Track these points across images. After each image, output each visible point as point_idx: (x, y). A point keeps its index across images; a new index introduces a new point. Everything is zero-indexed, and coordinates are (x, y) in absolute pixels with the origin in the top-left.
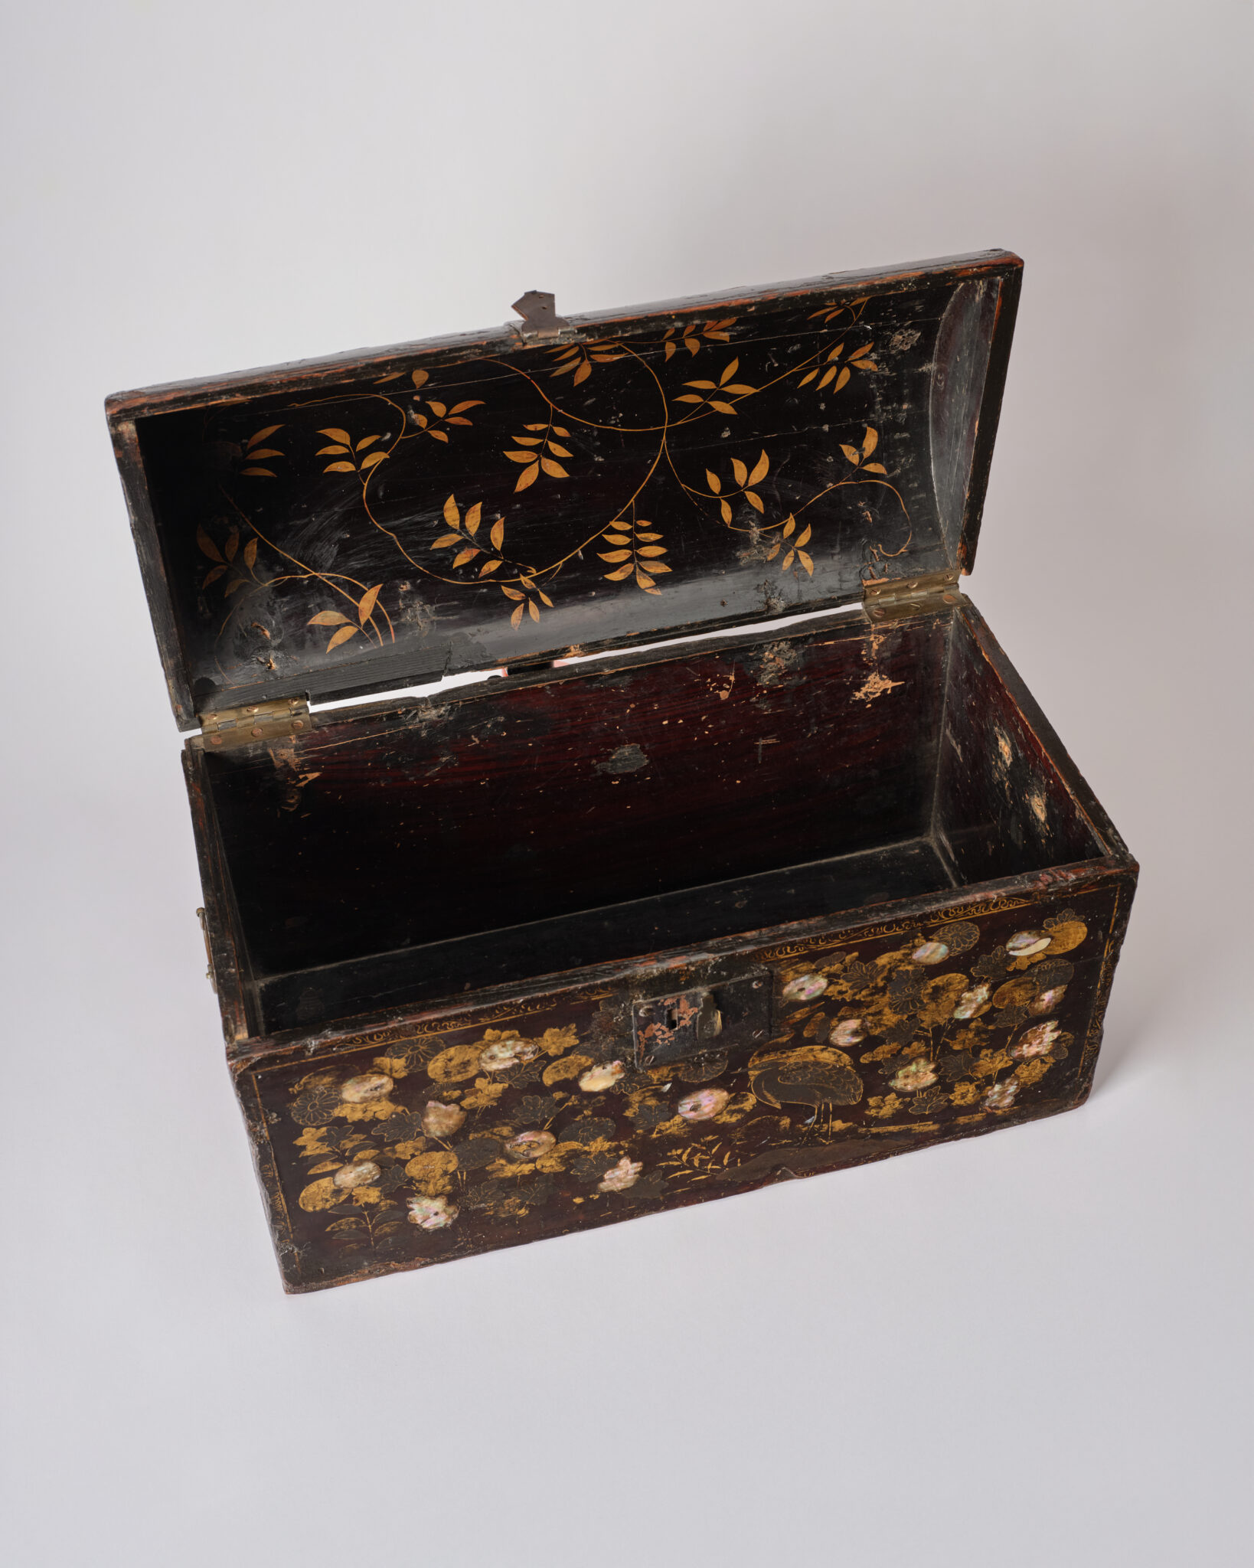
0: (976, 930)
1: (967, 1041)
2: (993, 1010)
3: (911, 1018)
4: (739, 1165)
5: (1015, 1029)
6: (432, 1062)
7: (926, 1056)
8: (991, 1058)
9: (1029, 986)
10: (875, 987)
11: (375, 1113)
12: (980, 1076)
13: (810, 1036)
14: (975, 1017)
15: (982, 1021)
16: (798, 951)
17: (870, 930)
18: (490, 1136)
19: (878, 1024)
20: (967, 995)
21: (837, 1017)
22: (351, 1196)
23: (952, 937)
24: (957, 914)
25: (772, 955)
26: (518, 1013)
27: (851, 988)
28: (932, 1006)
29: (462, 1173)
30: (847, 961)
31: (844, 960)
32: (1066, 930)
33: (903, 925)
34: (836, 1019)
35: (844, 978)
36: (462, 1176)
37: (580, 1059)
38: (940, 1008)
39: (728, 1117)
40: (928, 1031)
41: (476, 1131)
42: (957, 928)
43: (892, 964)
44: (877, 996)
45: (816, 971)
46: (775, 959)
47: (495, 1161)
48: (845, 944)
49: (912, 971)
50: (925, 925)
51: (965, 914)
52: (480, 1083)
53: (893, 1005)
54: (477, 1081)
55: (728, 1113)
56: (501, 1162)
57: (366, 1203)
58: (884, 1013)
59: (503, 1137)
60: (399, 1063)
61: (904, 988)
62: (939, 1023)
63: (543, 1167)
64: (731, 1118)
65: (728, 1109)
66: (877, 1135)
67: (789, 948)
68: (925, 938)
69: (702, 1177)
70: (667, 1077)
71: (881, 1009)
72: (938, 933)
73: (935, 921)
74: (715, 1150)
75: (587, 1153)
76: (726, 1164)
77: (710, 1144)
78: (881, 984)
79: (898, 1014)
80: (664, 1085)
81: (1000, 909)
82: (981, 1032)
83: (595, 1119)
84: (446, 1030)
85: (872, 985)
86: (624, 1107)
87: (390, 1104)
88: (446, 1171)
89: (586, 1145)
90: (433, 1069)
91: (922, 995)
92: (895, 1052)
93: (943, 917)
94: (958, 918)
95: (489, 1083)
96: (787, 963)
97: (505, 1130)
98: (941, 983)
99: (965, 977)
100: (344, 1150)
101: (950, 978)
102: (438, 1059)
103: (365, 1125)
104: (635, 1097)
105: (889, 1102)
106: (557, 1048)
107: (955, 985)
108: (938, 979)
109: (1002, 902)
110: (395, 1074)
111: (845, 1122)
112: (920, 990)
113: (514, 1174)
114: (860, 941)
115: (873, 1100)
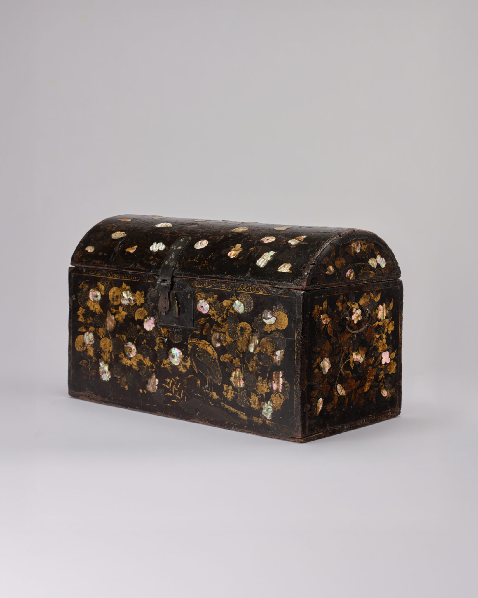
0: (252, 301)
1: (253, 367)
2: (261, 352)
3: (235, 341)
4: (186, 400)
5: (269, 369)
6: (110, 291)
7: (240, 367)
8: (262, 383)
9: (271, 344)
10: (223, 318)
11: (96, 309)
12: (259, 393)
13: (205, 335)
14: (255, 353)
15: (258, 357)
16: (200, 286)
18: (121, 338)
19: (225, 340)
22: (87, 349)
23: (245, 301)
25: (193, 284)
26: (131, 279)
27: (216, 314)
28: (241, 339)
29: (113, 354)
30: (214, 298)
31: (213, 297)
32: (281, 316)
34: (213, 329)
37: (144, 311)
38: (244, 341)
39: (182, 368)
40: (240, 353)
41: (118, 334)
42: (246, 296)
43: (228, 307)
44: (224, 323)
45: (206, 299)
46: (195, 286)
47: (121, 353)
48: (214, 289)
49: (234, 314)
50: (236, 290)
51: (248, 290)
52: (121, 309)
53: (229, 331)
54: (120, 307)
55: (182, 365)
56: (123, 354)
57: (90, 355)
58: (226, 334)
59: (124, 341)
60: (103, 287)
61: (232, 323)
62: (243, 350)
63: (133, 364)
64: (183, 369)
65: (182, 363)
66: (227, 410)
67: (198, 282)
68: (236, 297)
69: (175, 401)
70: (166, 334)
71: (225, 331)
72: (240, 296)
73: (239, 289)
74: (178, 386)
75: (145, 364)
76: (182, 397)
77: (178, 382)
78: (225, 317)
79: (231, 338)
80: (165, 338)
81: (258, 292)
82: (257, 364)
83: (147, 346)
84: (114, 277)
85: (222, 316)
86: (155, 344)
87: (99, 306)
88: (109, 351)
89: (144, 359)
90: (110, 295)
91: (237, 330)
92: (231, 360)
93: (241, 288)
94: (246, 291)
95: (122, 310)
96: (198, 290)
97: (125, 338)
98: (243, 326)
99: (250, 327)
100: (87, 324)
101: (245, 324)
102: (111, 291)
103: (93, 314)
104: (158, 341)
105: (230, 391)
106: (140, 301)
107: (248, 330)
108: (242, 323)
109: (259, 289)
110: (101, 292)
111: (217, 394)
112: (237, 327)
113: (125, 363)
114: (218, 289)
115: (225, 386)
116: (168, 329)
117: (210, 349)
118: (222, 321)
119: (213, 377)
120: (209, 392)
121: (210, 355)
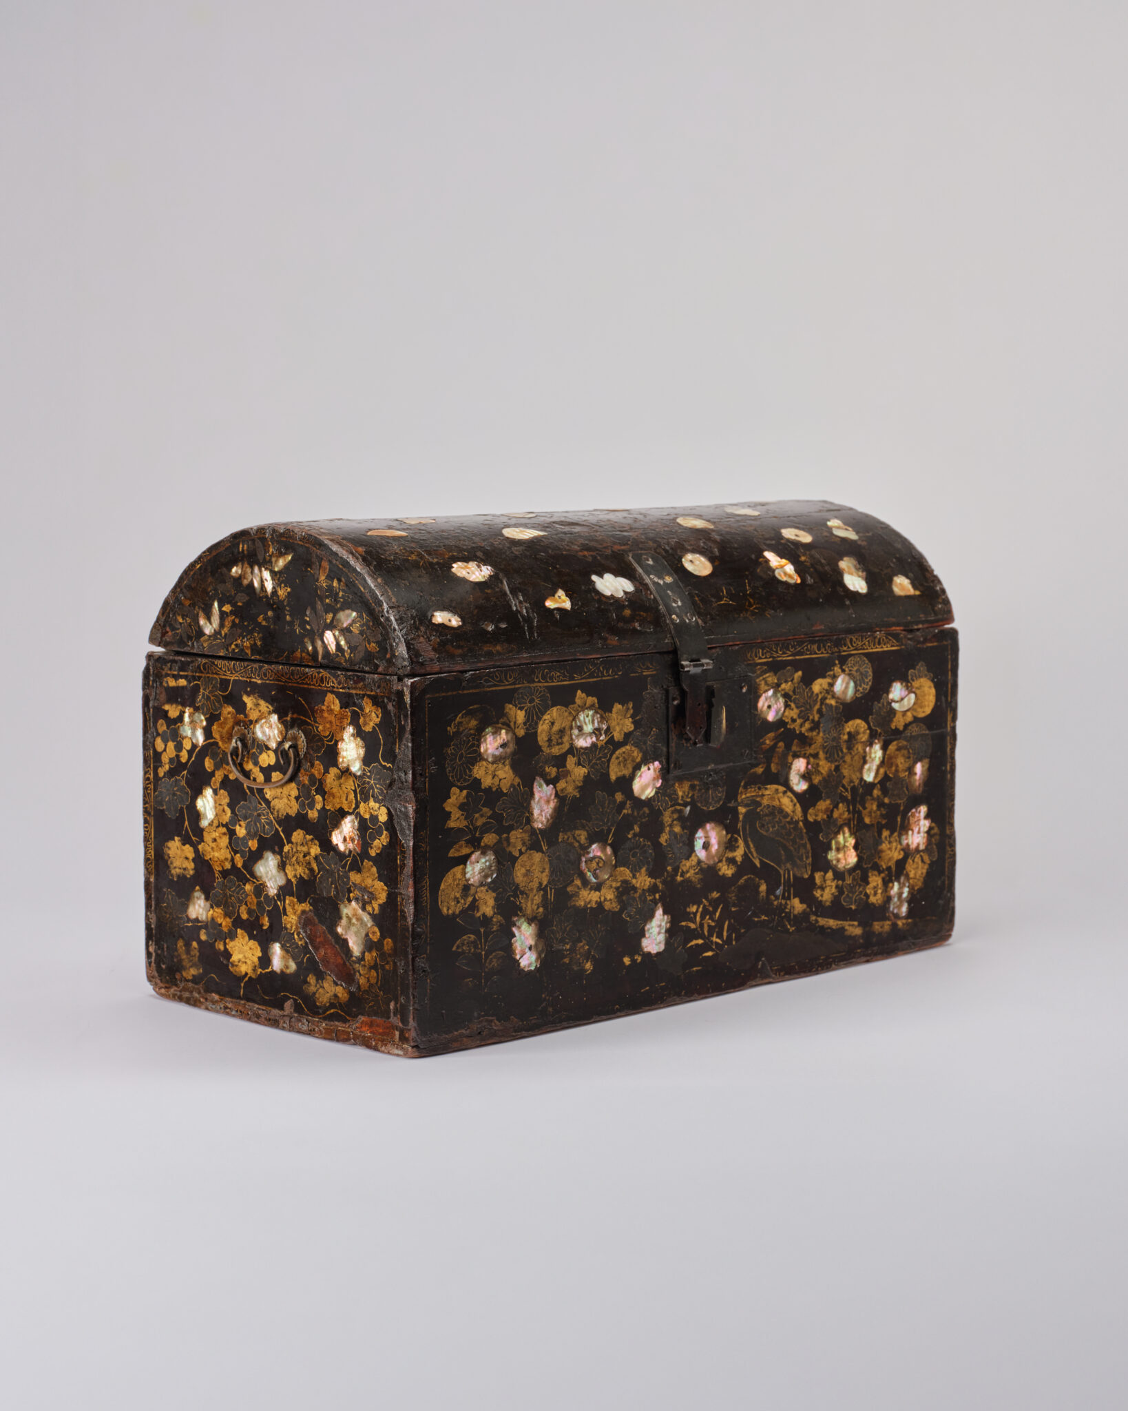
0: (870, 668)
1: (873, 814)
2: (886, 776)
3: (837, 768)
4: (734, 943)
5: (902, 808)
6: (541, 722)
7: (849, 825)
8: (890, 842)
9: (906, 753)
10: (813, 721)
11: (500, 780)
12: (884, 867)
13: (776, 772)
14: (876, 781)
15: (880, 789)
16: (766, 658)
17: (807, 646)
18: (572, 841)
19: (817, 770)
20: (869, 751)
21: (792, 751)
22: (474, 900)
23: (856, 672)
24: (857, 644)
25: (751, 656)
26: (597, 677)
27: (799, 716)
28: (849, 758)
29: (551, 891)
30: (795, 680)
31: (793, 679)
32: (923, 688)
33: (827, 647)
34: (791, 754)
35: (794, 701)
36: (551, 896)
37: (633, 752)
38: (854, 763)
39: (726, 867)
40: (848, 791)
41: (564, 830)
42: (858, 663)
43: (823, 694)
44: (814, 733)
45: (777, 687)
46: (753, 662)
47: (573, 881)
48: (794, 658)
49: (835, 707)
50: (840, 652)
51: (862, 646)
52: (571, 761)
53: (825, 748)
54: (568, 759)
55: (726, 861)
56: (578, 882)
57: (484, 915)
58: (820, 756)
59: (581, 846)
60: (521, 716)
61: (831, 728)
62: (854, 782)
63: (605, 899)
64: (728, 869)
65: (726, 855)
66: (822, 929)
67: (761, 651)
68: (841, 668)
69: (710, 954)
70: (687, 796)
71: (818, 750)
72: (848, 664)
73: (845, 648)
74: (718, 914)
75: (634, 889)
76: (725, 938)
77: (715, 904)
78: (816, 718)
79: (829, 761)
80: (686, 807)
81: (882, 647)
82: (881, 805)
83: (641, 840)
84: (553, 682)
85: (811, 717)
86: (660, 829)
87: (511, 771)
88: (540, 884)
89: (634, 876)
90: (541, 733)
91: (841, 741)
92: (829, 813)
93: (850, 646)
94: (858, 650)
95: (575, 764)
96: (760, 669)
97: (582, 836)
98: (852, 730)
99: (866, 726)
100: (476, 828)
101: (858, 724)
102: (545, 720)
103: (493, 796)
104: (667, 818)
105: (828, 883)
106: (620, 732)
107: (861, 735)
108: (850, 723)
109: (883, 639)
110: (517, 730)
111: (801, 902)
112: (840, 734)
113: (585, 902)
114: (802, 657)
115: (818, 877)
116: (690, 781)
117: (787, 803)
118: (811, 729)
119: (794, 864)
120: (786, 903)
121: (787, 815)
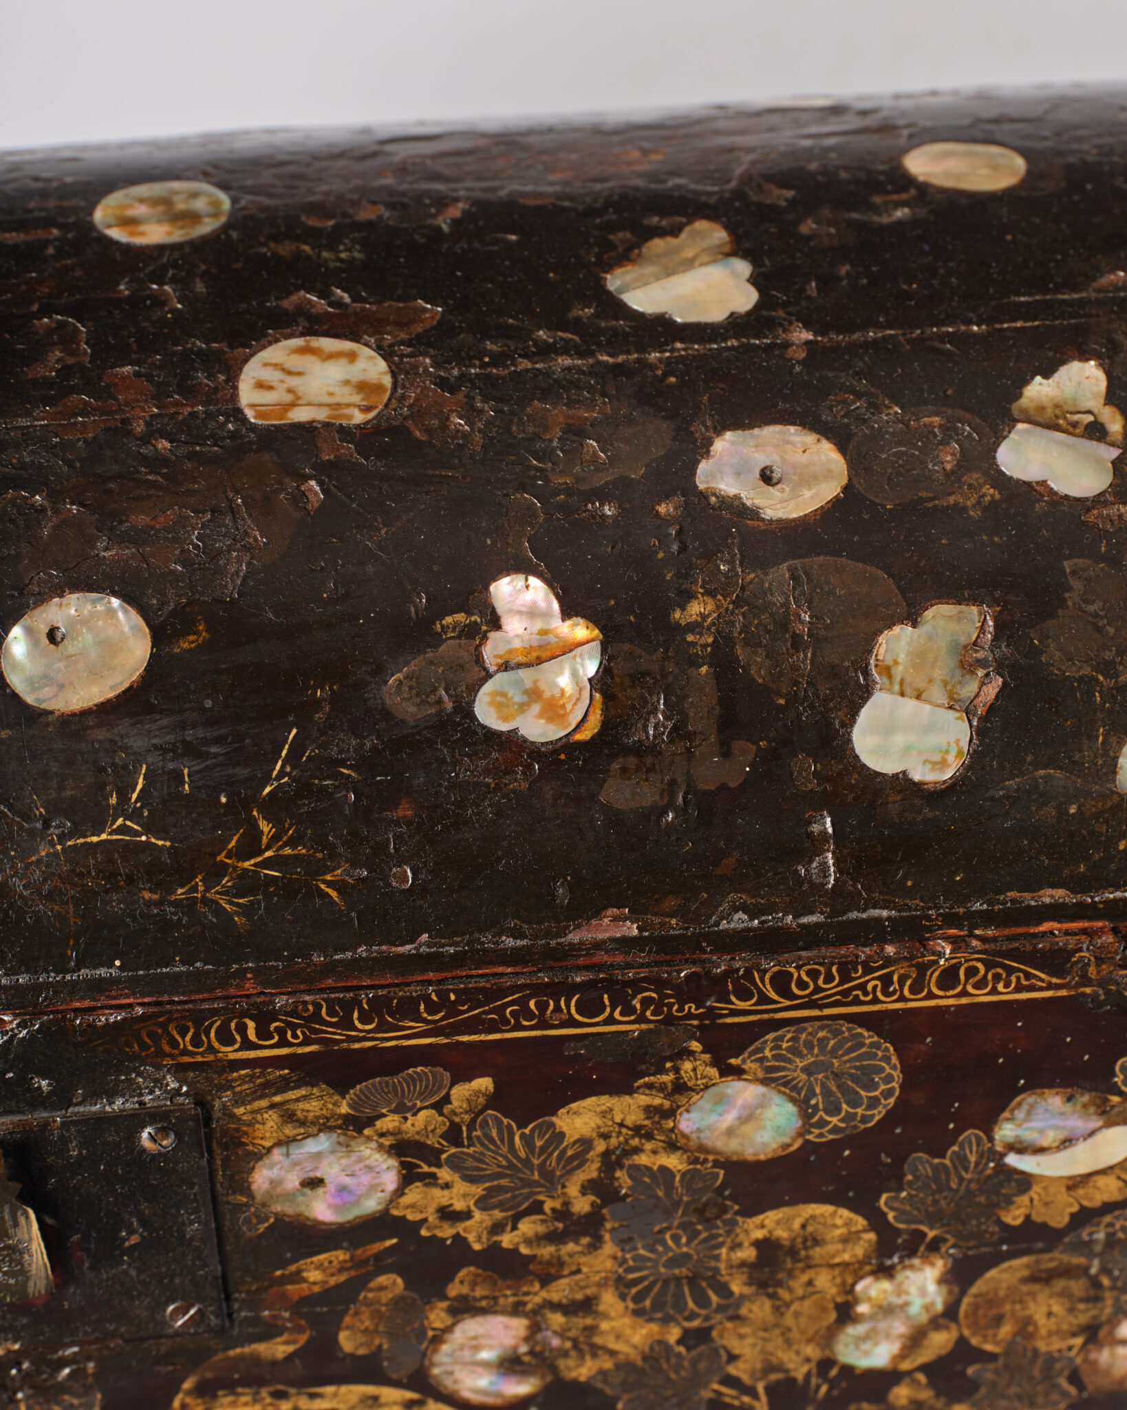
0: (887, 1059)
2: (963, 1352)
3: (696, 1338)
9: (1078, 1287)
10: (563, 1213)
13: (362, 1351)
14: (906, 1366)
15: (932, 1383)
16: (283, 1043)
17: (523, 1002)
19: (585, 1345)
20: (872, 1289)
21: (444, 1297)
23: (807, 1070)
24: (818, 990)
25: (196, 1042)
27: (483, 1203)
28: (759, 1309)
31: (447, 1099)
33: (636, 1003)
34: (445, 1304)
35: (454, 1164)
38: (789, 1320)
40: (752, 1392)
42: (823, 1042)
43: (614, 1141)
44: (571, 1247)
45: (356, 1125)
46: (211, 1058)
48: (443, 1040)
49: (684, 1175)
50: (712, 1013)
51: (845, 993)
53: (629, 1287)
58: (602, 1308)
61: (661, 1232)
62: (787, 1371)
67: (251, 1025)
68: (716, 1063)
71: (589, 1292)
72: (760, 1050)
73: (744, 1005)
78: (582, 1205)
79: (650, 1320)
81: (964, 993)
85: (551, 1205)
91: (722, 1266)
93: (776, 997)
94: (821, 1007)
96: (252, 1077)
98: (782, 1234)
99: (861, 1221)
101: (813, 1217)
107: (831, 1248)
108: (771, 1217)
109: (971, 972)
112: (718, 1246)
114: (494, 1037)
